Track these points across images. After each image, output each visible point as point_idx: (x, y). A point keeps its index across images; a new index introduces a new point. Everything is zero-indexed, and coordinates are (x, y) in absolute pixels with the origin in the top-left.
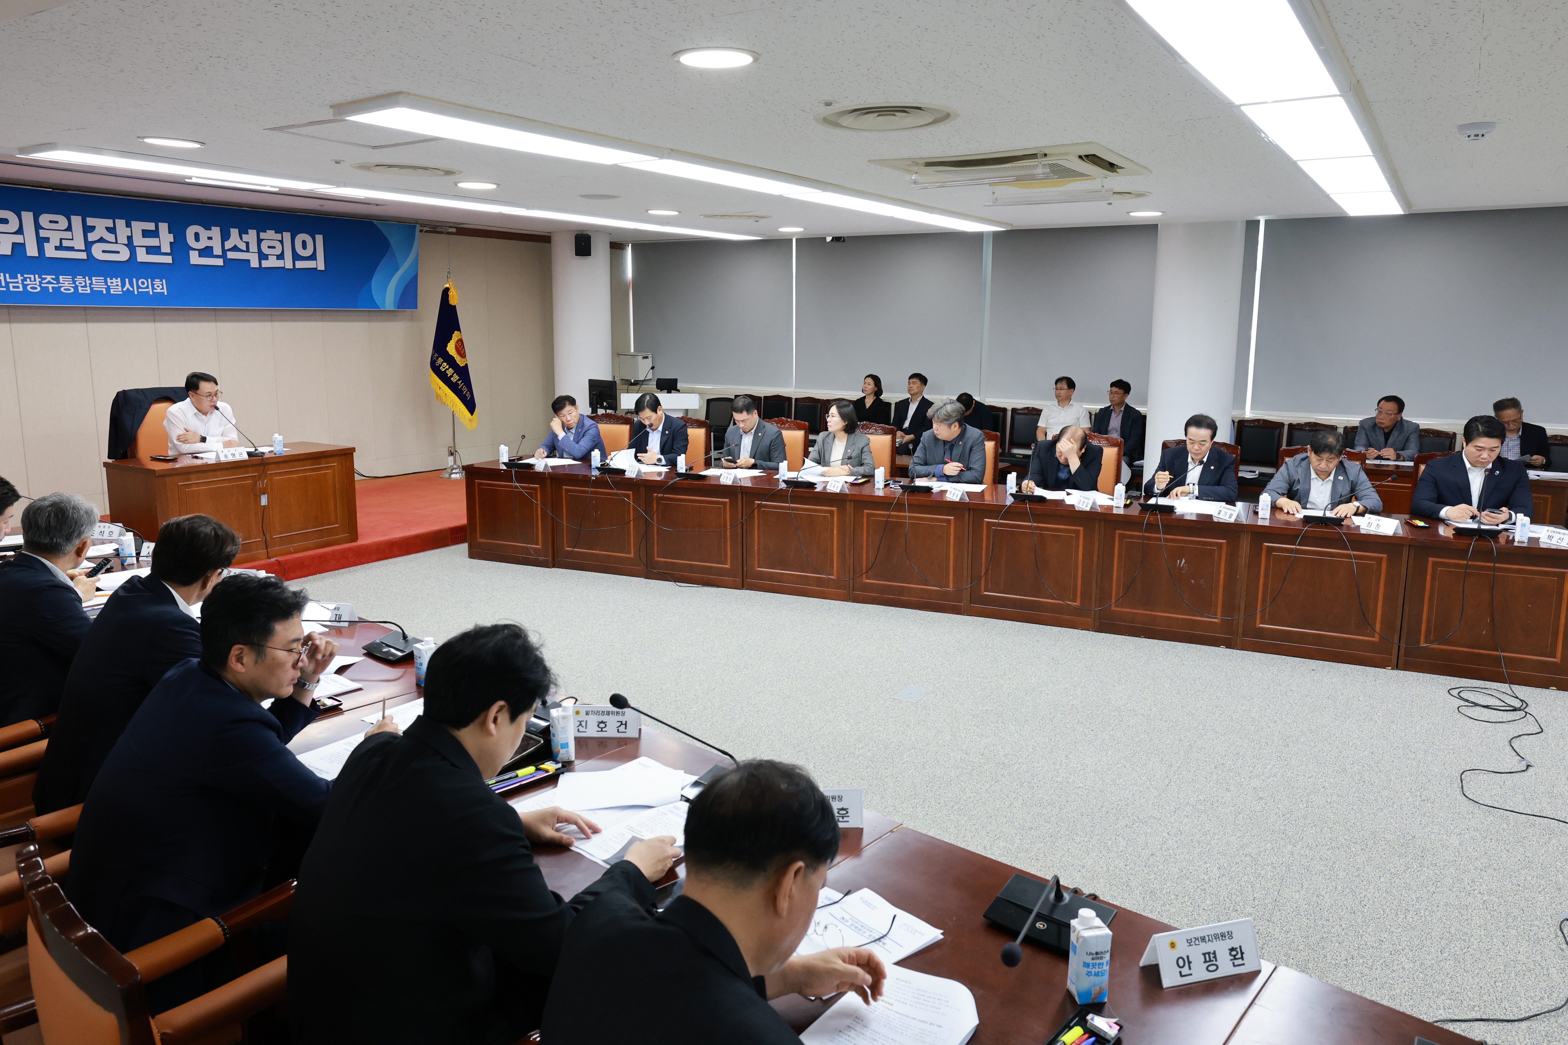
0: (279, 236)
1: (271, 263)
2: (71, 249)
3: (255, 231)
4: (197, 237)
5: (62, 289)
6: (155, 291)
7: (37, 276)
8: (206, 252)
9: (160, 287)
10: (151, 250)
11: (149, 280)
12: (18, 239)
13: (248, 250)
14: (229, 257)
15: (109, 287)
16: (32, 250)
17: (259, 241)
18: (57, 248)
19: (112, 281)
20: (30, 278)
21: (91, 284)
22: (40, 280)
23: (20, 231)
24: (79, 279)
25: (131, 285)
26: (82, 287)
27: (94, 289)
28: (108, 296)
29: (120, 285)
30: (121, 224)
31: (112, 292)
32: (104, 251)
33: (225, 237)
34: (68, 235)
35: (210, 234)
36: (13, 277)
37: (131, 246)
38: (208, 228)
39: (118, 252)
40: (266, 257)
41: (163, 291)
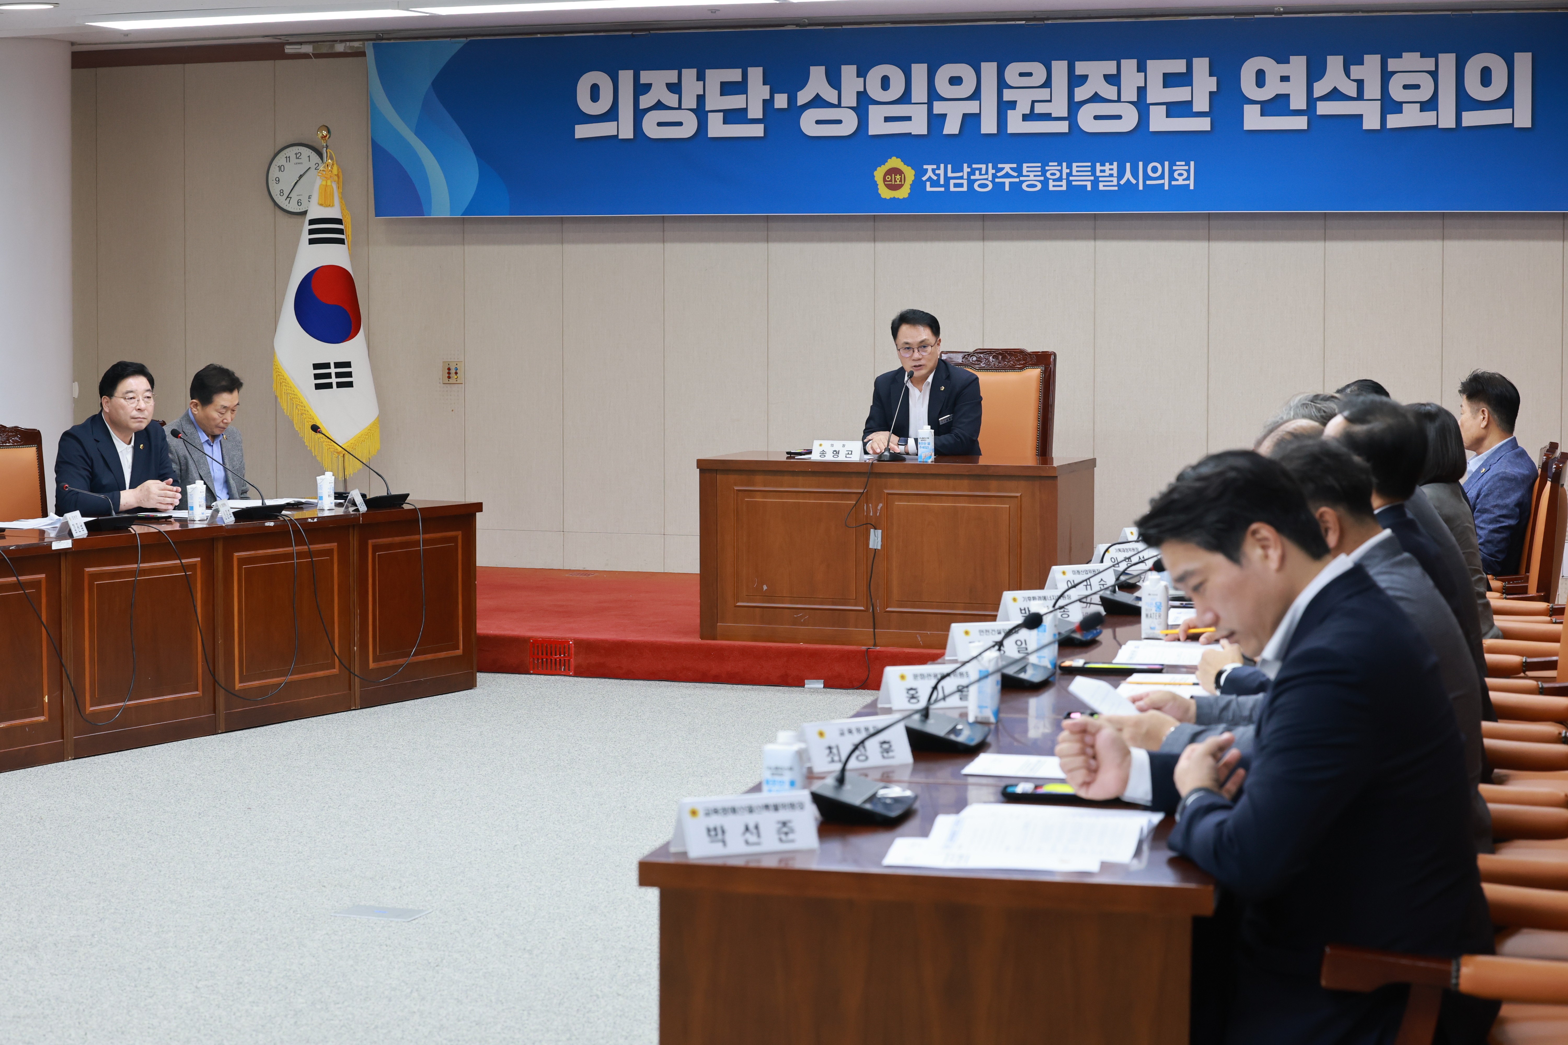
0: (1429, 64)
1: (1409, 118)
2: (1047, 117)
3: (1378, 57)
4: (1260, 78)
5: (1024, 186)
6: (1173, 183)
7: (990, 165)
8: (1277, 105)
9: (1184, 175)
10: (1175, 109)
11: (1167, 164)
12: (972, 107)
13: (1360, 97)
14: (1320, 112)
15: (1097, 178)
16: (989, 126)
17: (1386, 76)
18: (1025, 118)
19: (1103, 168)
20: (980, 169)
21: (1069, 174)
22: (994, 171)
23: (976, 95)
24: (1053, 168)
25: (1135, 174)
26: (1054, 180)
27: (1074, 183)
28: (1095, 194)
29: (1115, 174)
30: (1129, 66)
31: (1101, 188)
32: (1096, 118)
33: (1315, 73)
34: (1044, 94)
35: (1284, 70)
36: (957, 169)
37: (1141, 104)
38: (1282, 59)
39: (1119, 117)
40: (1397, 107)
41: (1187, 182)
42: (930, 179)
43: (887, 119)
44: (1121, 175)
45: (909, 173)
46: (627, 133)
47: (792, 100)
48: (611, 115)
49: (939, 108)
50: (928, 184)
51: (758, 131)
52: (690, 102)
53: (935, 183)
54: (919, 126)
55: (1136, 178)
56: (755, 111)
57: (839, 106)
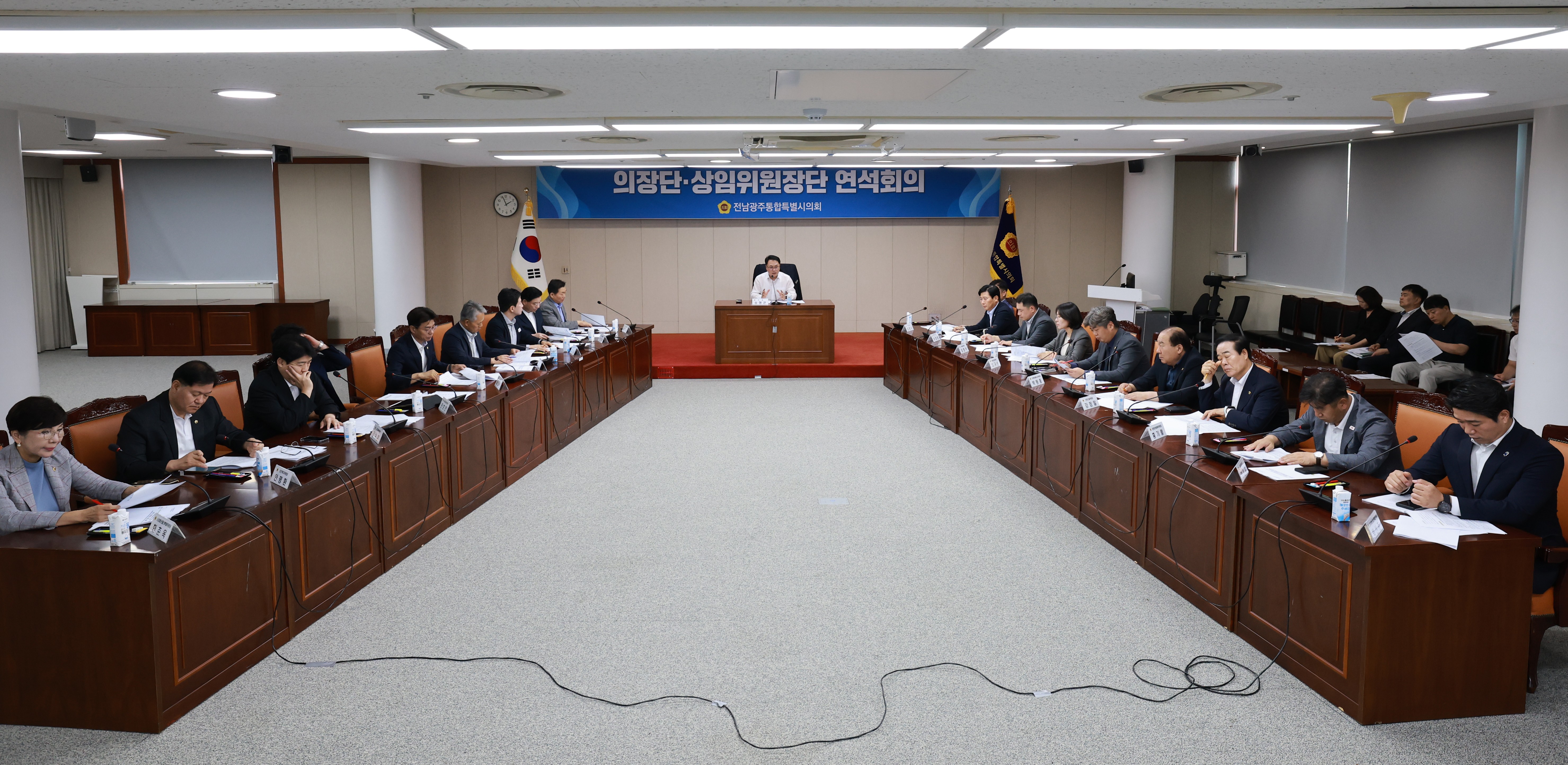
0: (893, 173)
1: (888, 189)
2: (774, 188)
3: (878, 171)
4: (841, 177)
5: (767, 210)
6: (815, 209)
7: (756, 203)
8: (847, 185)
9: (818, 206)
10: (815, 186)
11: (812, 203)
12: (750, 185)
13: (872, 183)
14: (860, 187)
15: (790, 207)
16: (755, 191)
17: (880, 177)
18: (767, 188)
19: (792, 204)
20: (753, 205)
21: (782, 206)
22: (757, 205)
23: (751, 181)
24: (776, 204)
26: (777, 208)
27: (783, 209)
28: (790, 213)
29: (796, 206)
30: (800, 173)
32: (790, 189)
33: (858, 175)
34: (773, 181)
35: (849, 174)
36: (745, 204)
37: (804, 184)
38: (849, 171)
39: (797, 189)
40: (883, 186)
41: (819, 209)
42: (736, 207)
43: (722, 188)
44: (798, 207)
45: (729, 206)
46: (632, 191)
47: (690, 182)
48: (627, 185)
49: (739, 185)
50: (736, 209)
51: (678, 191)
52: (654, 181)
53: (738, 209)
54: (732, 191)
55: (803, 207)
56: (677, 185)
57: (706, 184)
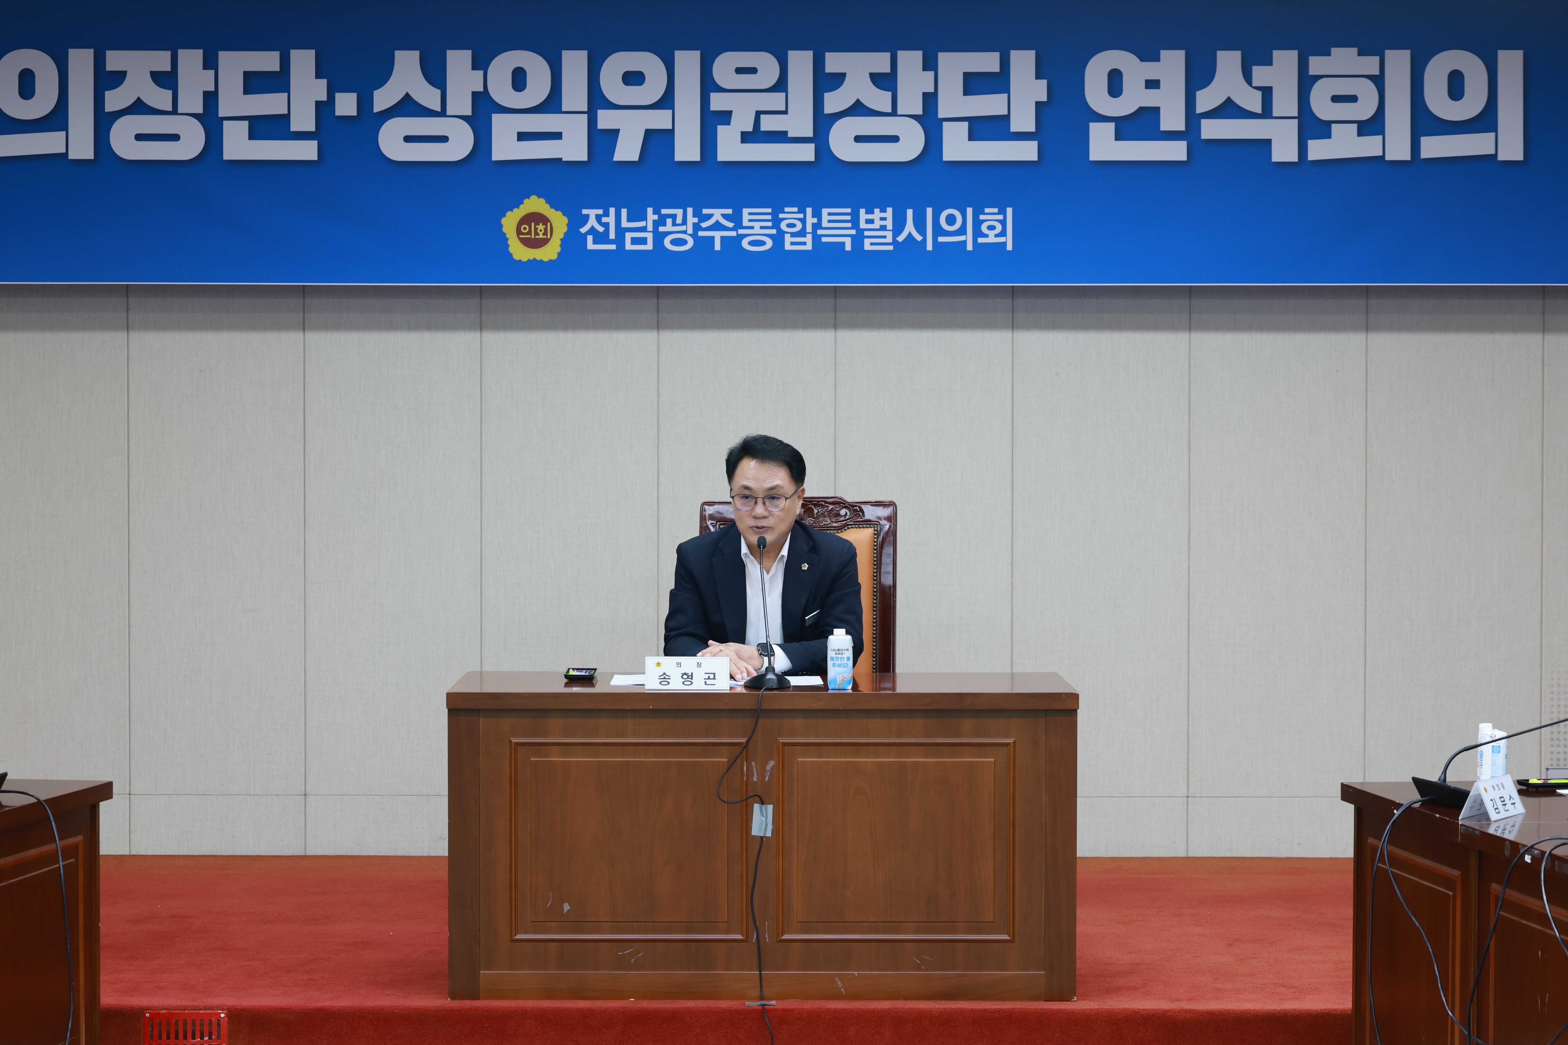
0: (1371, 65)
1: (1344, 144)
2: (780, 137)
3: (1293, 55)
4: (1115, 83)
5: (745, 244)
6: (981, 240)
7: (690, 210)
8: (1140, 124)
9: (997, 228)
10: (982, 128)
11: (970, 211)
12: (660, 120)
13: (1267, 112)
14: (1206, 134)
15: (860, 232)
16: (687, 149)
17: (1306, 82)
18: (746, 137)
19: (870, 217)
20: (674, 217)
21: (817, 226)
22: (696, 220)
23: (666, 101)
24: (790, 215)
25: (920, 226)
26: (793, 235)
27: (824, 239)
28: (857, 257)
29: (890, 226)
30: (910, 60)
31: (867, 246)
32: (859, 139)
33: (1198, 76)
34: (776, 101)
35: (1151, 70)
36: (637, 215)
37: (930, 119)
38: (1149, 55)
39: (895, 139)
40: (1323, 129)
41: (1001, 240)
42: (592, 231)
43: (522, 136)
44: (898, 227)
45: (559, 222)
46: (82, 150)
47: (364, 103)
48: (56, 120)
49: (606, 119)
50: (590, 238)
51: (308, 151)
52: (192, 102)
53: (602, 238)
54: (574, 148)
55: (922, 232)
56: (303, 120)
57: (443, 113)
